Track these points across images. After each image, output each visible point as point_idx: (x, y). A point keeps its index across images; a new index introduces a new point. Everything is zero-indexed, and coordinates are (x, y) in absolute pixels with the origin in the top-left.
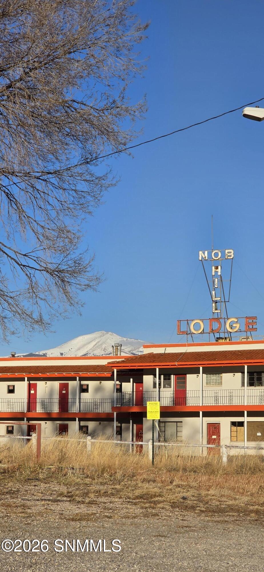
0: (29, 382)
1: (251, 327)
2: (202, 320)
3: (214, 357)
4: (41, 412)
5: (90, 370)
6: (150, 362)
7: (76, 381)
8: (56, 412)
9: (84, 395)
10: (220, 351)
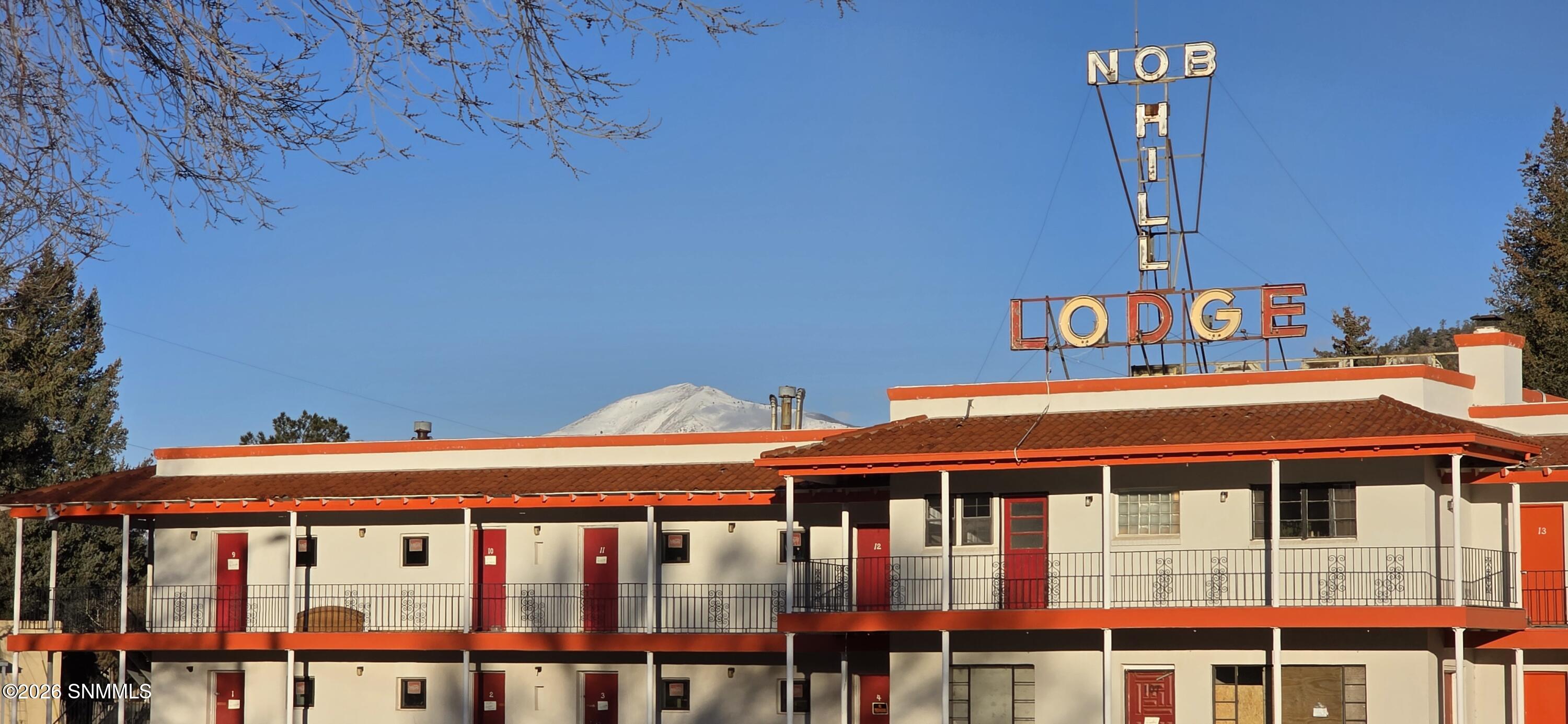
0: (479, 526)
1: (1282, 320)
2: (1102, 299)
3: (1153, 431)
4: (522, 630)
5: (694, 483)
6: (919, 449)
7: (646, 520)
8: (574, 630)
9: (676, 573)
10: (1171, 410)
